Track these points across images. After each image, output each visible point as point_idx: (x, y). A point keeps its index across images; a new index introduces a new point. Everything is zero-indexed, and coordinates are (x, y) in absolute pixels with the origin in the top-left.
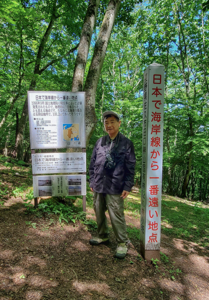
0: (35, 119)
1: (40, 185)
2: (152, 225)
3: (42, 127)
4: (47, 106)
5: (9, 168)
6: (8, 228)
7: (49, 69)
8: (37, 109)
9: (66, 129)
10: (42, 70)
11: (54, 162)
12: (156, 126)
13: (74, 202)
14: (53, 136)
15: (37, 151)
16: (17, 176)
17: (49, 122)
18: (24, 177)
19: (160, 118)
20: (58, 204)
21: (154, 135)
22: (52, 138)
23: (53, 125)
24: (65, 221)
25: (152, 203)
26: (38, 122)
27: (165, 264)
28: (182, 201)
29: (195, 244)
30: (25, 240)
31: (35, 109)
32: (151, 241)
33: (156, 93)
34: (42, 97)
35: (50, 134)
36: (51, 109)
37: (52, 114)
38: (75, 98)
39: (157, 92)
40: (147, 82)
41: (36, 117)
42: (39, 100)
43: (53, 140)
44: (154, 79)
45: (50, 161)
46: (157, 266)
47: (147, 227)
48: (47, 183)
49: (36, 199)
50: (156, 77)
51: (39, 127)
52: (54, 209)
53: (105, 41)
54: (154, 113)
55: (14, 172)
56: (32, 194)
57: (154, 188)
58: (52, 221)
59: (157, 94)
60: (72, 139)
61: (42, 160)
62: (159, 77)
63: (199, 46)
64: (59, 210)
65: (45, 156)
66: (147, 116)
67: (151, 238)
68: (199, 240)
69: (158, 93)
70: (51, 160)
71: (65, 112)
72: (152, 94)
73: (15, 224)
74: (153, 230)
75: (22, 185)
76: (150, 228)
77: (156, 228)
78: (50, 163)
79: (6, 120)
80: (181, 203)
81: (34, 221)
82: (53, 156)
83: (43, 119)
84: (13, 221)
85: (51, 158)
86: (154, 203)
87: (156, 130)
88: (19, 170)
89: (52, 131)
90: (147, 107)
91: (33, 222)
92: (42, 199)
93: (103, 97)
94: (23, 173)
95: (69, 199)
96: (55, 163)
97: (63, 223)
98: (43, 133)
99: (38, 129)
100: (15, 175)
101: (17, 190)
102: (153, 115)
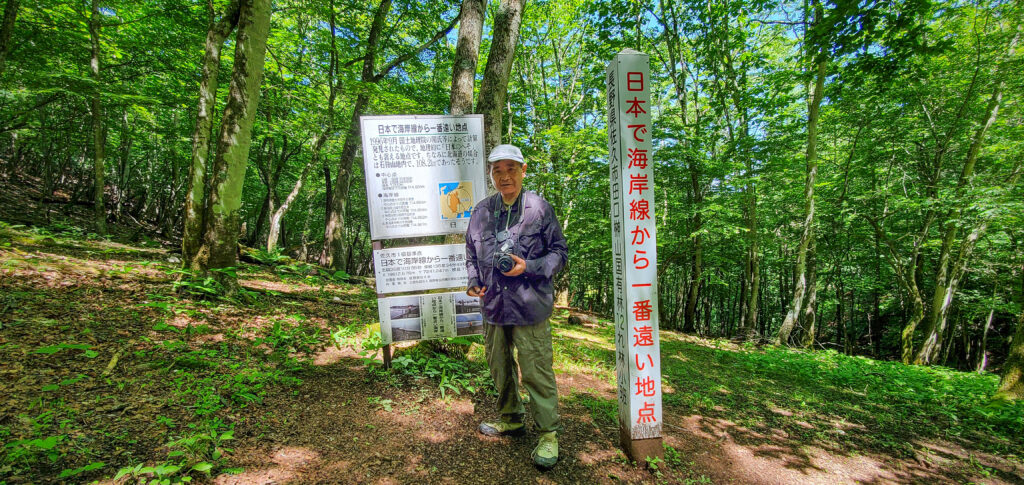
0: (378, 175)
1: (393, 318)
2: (644, 385)
3: (394, 191)
4: (404, 146)
5: (316, 288)
6: (330, 413)
7: (394, 73)
8: (383, 155)
9: (445, 193)
10: (380, 77)
11: (423, 265)
12: (639, 177)
13: (466, 351)
14: (419, 210)
15: (384, 243)
16: (337, 303)
17: (409, 180)
18: (351, 305)
19: (645, 160)
20: (434, 357)
21: (636, 196)
22: (417, 214)
23: (417, 187)
24: (452, 392)
25: (640, 339)
26: (385, 182)
27: (674, 467)
28: (688, 340)
29: (729, 423)
30: (371, 438)
31: (377, 155)
32: (642, 421)
33: (634, 110)
34: (391, 128)
35: (411, 206)
36: (411, 152)
37: (414, 162)
38: (461, 128)
39: (636, 107)
40: (615, 87)
41: (380, 171)
42: (386, 133)
43: (420, 217)
44: (629, 81)
45: (414, 264)
46: (658, 473)
47: (634, 389)
48: (410, 312)
49: (386, 349)
50: (632, 77)
51: (388, 192)
52: (427, 368)
53: (516, 11)
54: (634, 150)
55: (327, 295)
56: (376, 339)
57: (643, 307)
58: (425, 393)
59: (636, 112)
60: (459, 216)
61: (396, 262)
62: (638, 77)
63: (702, 18)
64: (437, 368)
65: (403, 254)
66: (618, 158)
67: (642, 413)
68: (737, 416)
69: (638, 110)
70: (415, 260)
71: (442, 158)
72: (628, 112)
73: (344, 404)
74: (645, 395)
75: (350, 323)
76: (639, 392)
77: (651, 392)
78: (414, 268)
79: (303, 184)
80: (687, 343)
81: (384, 397)
82: (420, 252)
83: (395, 174)
84: (340, 399)
85: (416, 256)
86: (645, 338)
87: (640, 185)
88: (339, 290)
89: (415, 200)
90: (617, 138)
91: (383, 399)
92: (397, 349)
93: (510, 130)
94: (348, 297)
95: (456, 345)
96: (426, 267)
97: (450, 396)
98: (398, 203)
99: (386, 195)
100: (331, 302)
101: (341, 331)
102: (631, 154)
